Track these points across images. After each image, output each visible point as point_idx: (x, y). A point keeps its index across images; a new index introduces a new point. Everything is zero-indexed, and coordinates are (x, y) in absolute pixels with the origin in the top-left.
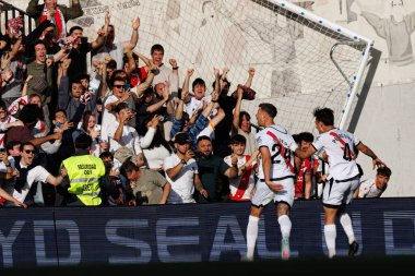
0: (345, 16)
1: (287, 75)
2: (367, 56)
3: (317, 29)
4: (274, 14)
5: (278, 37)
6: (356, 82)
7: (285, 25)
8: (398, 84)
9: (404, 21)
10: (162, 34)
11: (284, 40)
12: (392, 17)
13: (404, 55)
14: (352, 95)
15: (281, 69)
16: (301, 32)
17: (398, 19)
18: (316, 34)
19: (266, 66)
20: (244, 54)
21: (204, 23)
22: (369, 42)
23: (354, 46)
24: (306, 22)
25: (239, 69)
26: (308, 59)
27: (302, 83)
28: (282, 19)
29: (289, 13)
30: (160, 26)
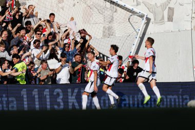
0: (135, 3)
1: (110, 28)
2: (145, 21)
3: (123, 9)
5: (106, 12)
6: (140, 32)
7: (109, 7)
8: (158, 33)
9: (161, 6)
10: (56, 10)
11: (109, 13)
12: (156, 4)
13: (160, 20)
14: (138, 37)
15: (107, 26)
16: (116, 9)
17: (158, 5)
18: (123, 10)
19: (101, 25)
20: (91, 19)
21: (74, 5)
22: (146, 15)
23: (139, 16)
24: (119, 5)
25: (89, 25)
26: (118, 22)
27: (116, 32)
28: (108, 4)
29: (112, 1)
30: (55, 6)
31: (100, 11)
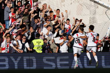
1: (94, 18)
3: (102, 6)
4: (90, 1)
5: (91, 8)
10: (60, 6)
11: (93, 9)
15: (92, 17)
16: (98, 6)
18: (102, 7)
19: (88, 16)
20: (82, 12)
21: (71, 4)
24: (99, 4)
25: (81, 16)
26: (99, 14)
27: (98, 20)
28: (93, 3)
29: (95, 1)
30: (59, 4)
31: (87, 7)
